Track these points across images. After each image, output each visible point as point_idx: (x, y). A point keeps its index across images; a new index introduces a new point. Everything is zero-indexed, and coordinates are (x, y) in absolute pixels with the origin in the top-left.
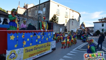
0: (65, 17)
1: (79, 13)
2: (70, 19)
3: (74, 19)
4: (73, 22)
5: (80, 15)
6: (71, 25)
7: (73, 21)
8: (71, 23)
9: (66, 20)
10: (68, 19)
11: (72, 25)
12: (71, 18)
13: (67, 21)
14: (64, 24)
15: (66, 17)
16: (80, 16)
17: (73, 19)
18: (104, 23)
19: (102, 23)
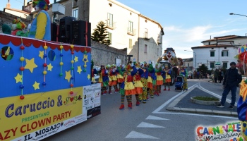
0: (128, 34)
1: (159, 25)
2: (139, 39)
3: (148, 38)
4: (148, 47)
5: (162, 29)
6: (141, 54)
7: (145, 42)
8: (142, 47)
9: (130, 40)
10: (135, 39)
11: (146, 52)
12: (142, 36)
13: (133, 44)
14: (125, 50)
15: (131, 33)
16: (162, 33)
17: (146, 39)
18: (215, 49)
19: (211, 49)
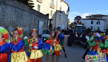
0: (51, 7)
2: (57, 11)
4: (61, 16)
5: (69, 8)
6: (57, 19)
7: (60, 14)
8: (58, 16)
9: (52, 11)
10: (54, 11)
12: (59, 9)
13: (53, 13)
15: (52, 7)
17: (61, 12)
18: (93, 20)
19: (91, 20)
